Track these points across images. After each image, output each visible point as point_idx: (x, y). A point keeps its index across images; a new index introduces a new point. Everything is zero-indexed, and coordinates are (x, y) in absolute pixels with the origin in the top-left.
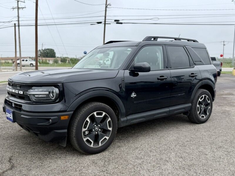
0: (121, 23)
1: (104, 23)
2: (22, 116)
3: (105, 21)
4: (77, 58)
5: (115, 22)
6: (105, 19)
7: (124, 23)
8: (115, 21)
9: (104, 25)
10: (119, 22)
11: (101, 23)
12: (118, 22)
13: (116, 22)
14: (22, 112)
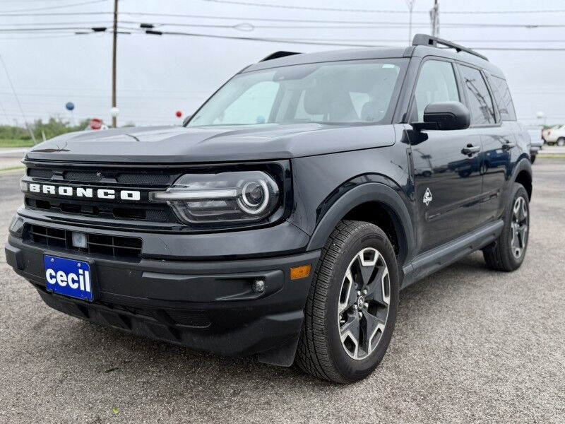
0: (160, 33)
1: (112, 30)
2: (145, 275)
3: (115, 27)
4: (19, 126)
5: (142, 28)
6: (116, 22)
7: (167, 33)
8: (143, 26)
9: (112, 35)
10: (153, 30)
11: (103, 30)
12: (149, 29)
13: (146, 29)
14: (143, 263)
